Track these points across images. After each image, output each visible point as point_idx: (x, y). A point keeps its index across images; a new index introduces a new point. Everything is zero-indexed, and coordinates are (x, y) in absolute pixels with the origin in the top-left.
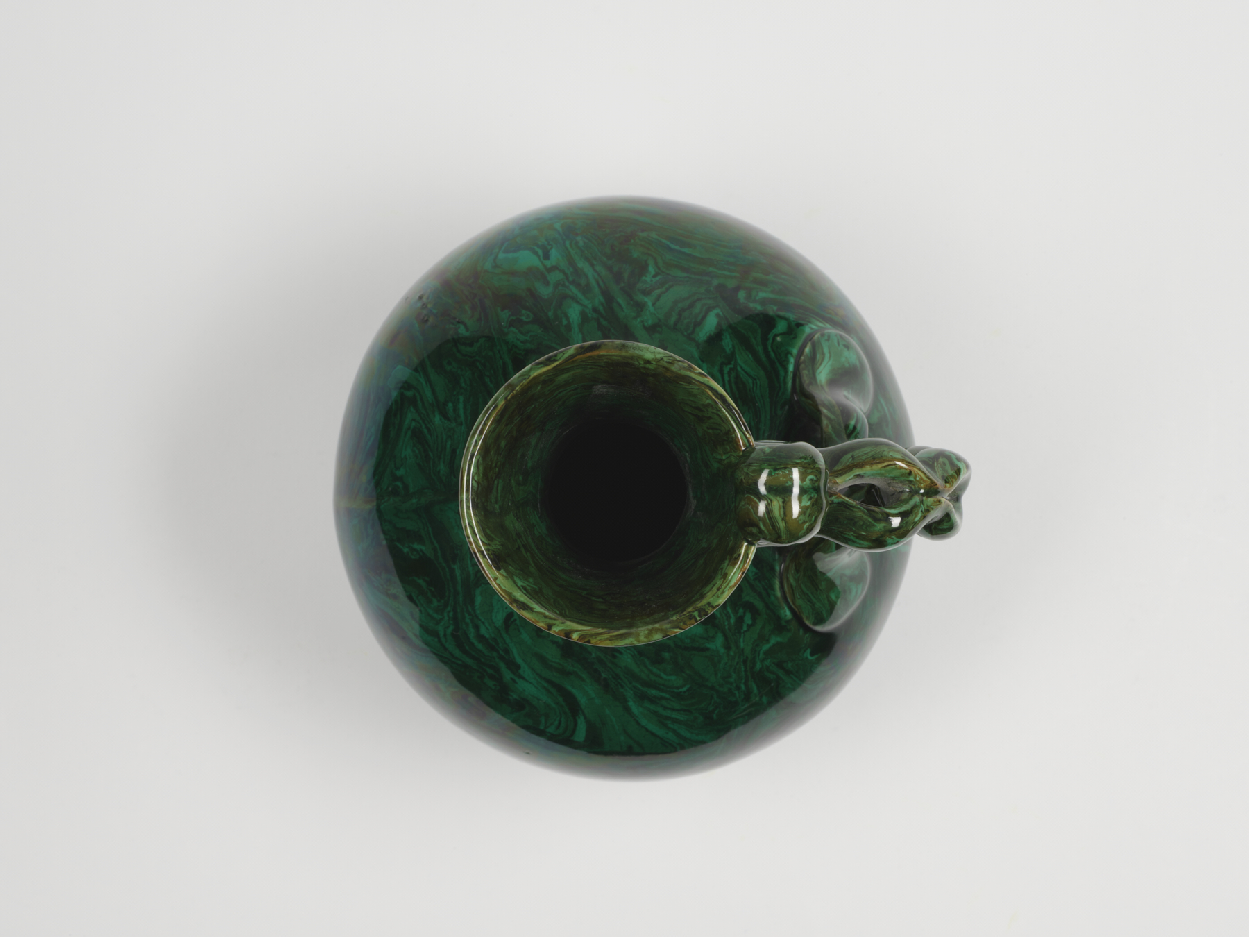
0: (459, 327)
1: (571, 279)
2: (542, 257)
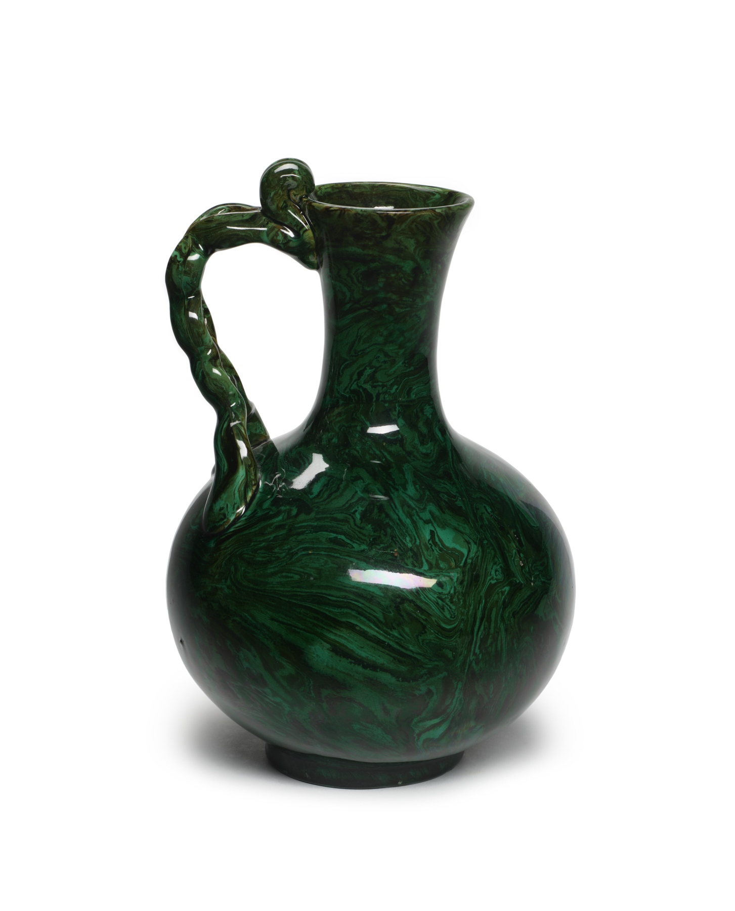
1: (414, 511)
2: (436, 535)
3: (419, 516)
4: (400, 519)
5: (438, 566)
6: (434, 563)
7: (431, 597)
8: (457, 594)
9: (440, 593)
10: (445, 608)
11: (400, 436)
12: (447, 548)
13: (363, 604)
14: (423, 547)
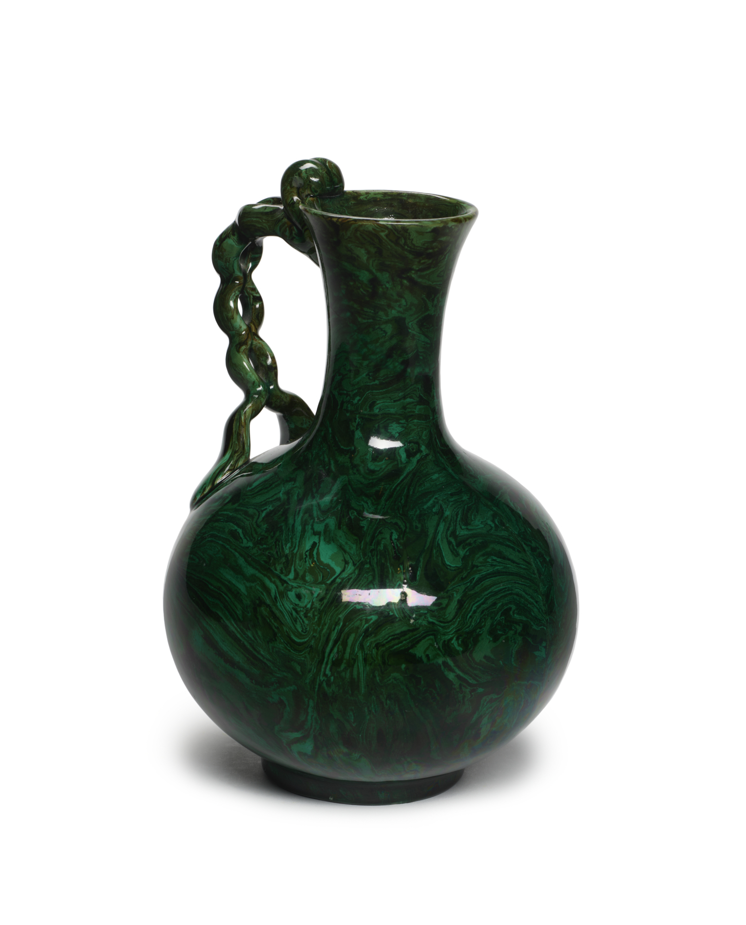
0: (395, 539)
1: (312, 521)
2: (317, 547)
3: (312, 526)
4: (293, 525)
5: (303, 578)
6: (301, 573)
7: (287, 607)
8: (313, 610)
9: (296, 605)
10: (298, 620)
11: (353, 448)
12: (321, 563)
13: (229, 598)
14: (298, 556)
